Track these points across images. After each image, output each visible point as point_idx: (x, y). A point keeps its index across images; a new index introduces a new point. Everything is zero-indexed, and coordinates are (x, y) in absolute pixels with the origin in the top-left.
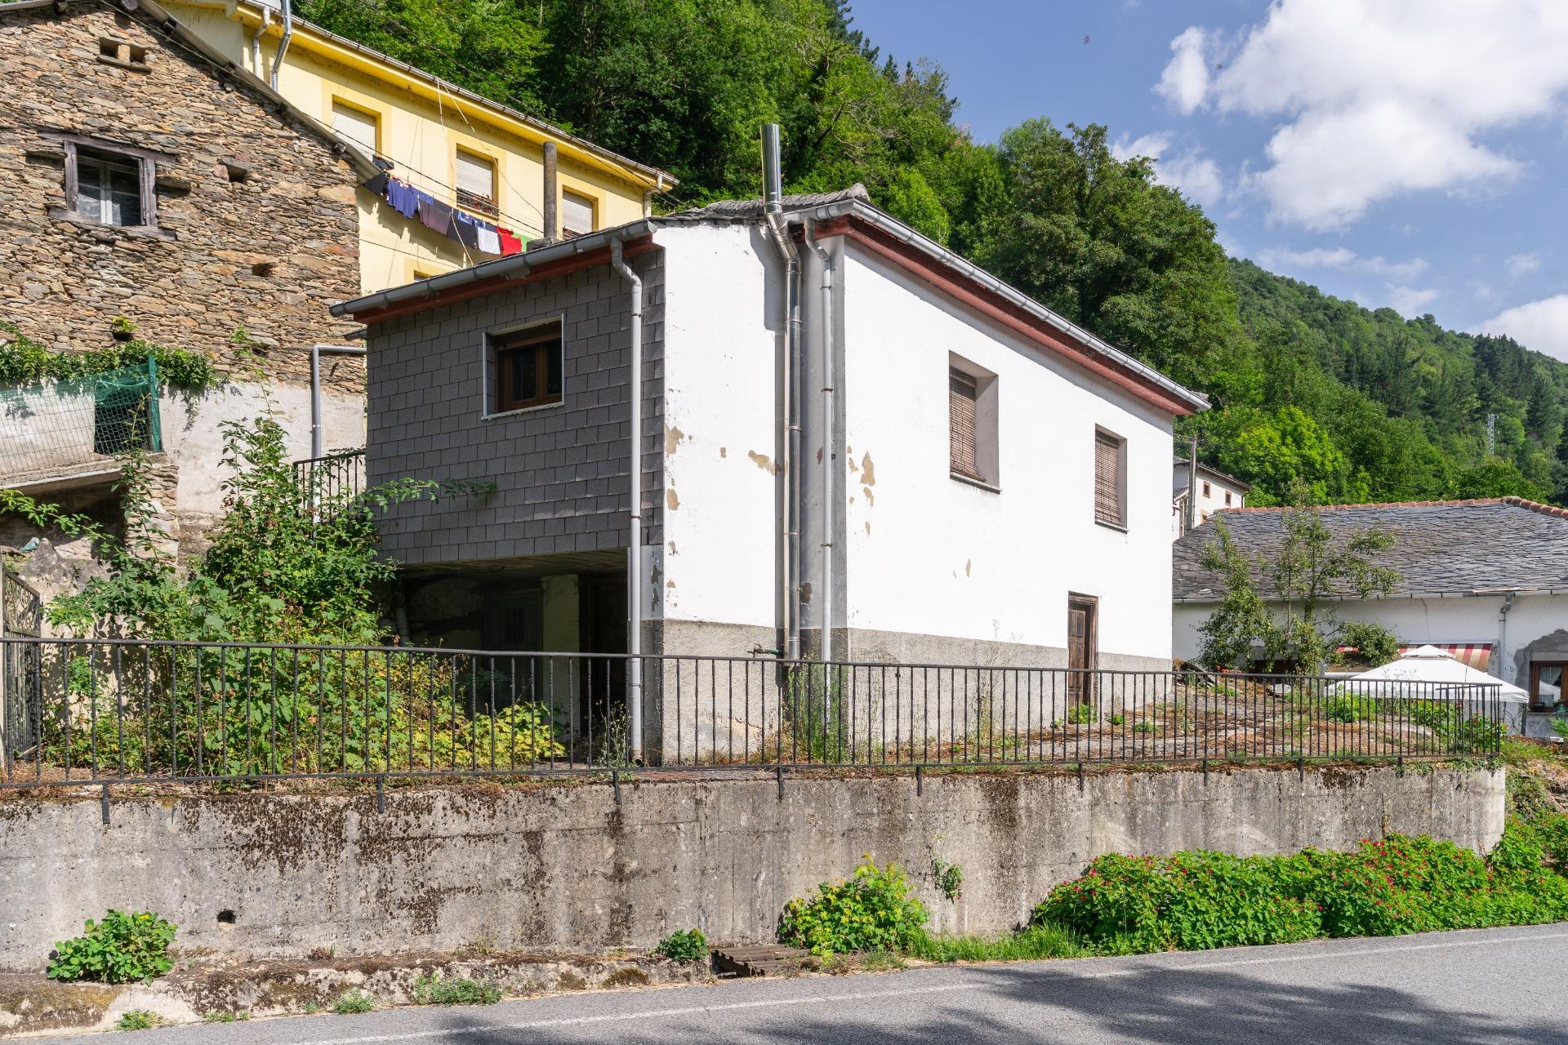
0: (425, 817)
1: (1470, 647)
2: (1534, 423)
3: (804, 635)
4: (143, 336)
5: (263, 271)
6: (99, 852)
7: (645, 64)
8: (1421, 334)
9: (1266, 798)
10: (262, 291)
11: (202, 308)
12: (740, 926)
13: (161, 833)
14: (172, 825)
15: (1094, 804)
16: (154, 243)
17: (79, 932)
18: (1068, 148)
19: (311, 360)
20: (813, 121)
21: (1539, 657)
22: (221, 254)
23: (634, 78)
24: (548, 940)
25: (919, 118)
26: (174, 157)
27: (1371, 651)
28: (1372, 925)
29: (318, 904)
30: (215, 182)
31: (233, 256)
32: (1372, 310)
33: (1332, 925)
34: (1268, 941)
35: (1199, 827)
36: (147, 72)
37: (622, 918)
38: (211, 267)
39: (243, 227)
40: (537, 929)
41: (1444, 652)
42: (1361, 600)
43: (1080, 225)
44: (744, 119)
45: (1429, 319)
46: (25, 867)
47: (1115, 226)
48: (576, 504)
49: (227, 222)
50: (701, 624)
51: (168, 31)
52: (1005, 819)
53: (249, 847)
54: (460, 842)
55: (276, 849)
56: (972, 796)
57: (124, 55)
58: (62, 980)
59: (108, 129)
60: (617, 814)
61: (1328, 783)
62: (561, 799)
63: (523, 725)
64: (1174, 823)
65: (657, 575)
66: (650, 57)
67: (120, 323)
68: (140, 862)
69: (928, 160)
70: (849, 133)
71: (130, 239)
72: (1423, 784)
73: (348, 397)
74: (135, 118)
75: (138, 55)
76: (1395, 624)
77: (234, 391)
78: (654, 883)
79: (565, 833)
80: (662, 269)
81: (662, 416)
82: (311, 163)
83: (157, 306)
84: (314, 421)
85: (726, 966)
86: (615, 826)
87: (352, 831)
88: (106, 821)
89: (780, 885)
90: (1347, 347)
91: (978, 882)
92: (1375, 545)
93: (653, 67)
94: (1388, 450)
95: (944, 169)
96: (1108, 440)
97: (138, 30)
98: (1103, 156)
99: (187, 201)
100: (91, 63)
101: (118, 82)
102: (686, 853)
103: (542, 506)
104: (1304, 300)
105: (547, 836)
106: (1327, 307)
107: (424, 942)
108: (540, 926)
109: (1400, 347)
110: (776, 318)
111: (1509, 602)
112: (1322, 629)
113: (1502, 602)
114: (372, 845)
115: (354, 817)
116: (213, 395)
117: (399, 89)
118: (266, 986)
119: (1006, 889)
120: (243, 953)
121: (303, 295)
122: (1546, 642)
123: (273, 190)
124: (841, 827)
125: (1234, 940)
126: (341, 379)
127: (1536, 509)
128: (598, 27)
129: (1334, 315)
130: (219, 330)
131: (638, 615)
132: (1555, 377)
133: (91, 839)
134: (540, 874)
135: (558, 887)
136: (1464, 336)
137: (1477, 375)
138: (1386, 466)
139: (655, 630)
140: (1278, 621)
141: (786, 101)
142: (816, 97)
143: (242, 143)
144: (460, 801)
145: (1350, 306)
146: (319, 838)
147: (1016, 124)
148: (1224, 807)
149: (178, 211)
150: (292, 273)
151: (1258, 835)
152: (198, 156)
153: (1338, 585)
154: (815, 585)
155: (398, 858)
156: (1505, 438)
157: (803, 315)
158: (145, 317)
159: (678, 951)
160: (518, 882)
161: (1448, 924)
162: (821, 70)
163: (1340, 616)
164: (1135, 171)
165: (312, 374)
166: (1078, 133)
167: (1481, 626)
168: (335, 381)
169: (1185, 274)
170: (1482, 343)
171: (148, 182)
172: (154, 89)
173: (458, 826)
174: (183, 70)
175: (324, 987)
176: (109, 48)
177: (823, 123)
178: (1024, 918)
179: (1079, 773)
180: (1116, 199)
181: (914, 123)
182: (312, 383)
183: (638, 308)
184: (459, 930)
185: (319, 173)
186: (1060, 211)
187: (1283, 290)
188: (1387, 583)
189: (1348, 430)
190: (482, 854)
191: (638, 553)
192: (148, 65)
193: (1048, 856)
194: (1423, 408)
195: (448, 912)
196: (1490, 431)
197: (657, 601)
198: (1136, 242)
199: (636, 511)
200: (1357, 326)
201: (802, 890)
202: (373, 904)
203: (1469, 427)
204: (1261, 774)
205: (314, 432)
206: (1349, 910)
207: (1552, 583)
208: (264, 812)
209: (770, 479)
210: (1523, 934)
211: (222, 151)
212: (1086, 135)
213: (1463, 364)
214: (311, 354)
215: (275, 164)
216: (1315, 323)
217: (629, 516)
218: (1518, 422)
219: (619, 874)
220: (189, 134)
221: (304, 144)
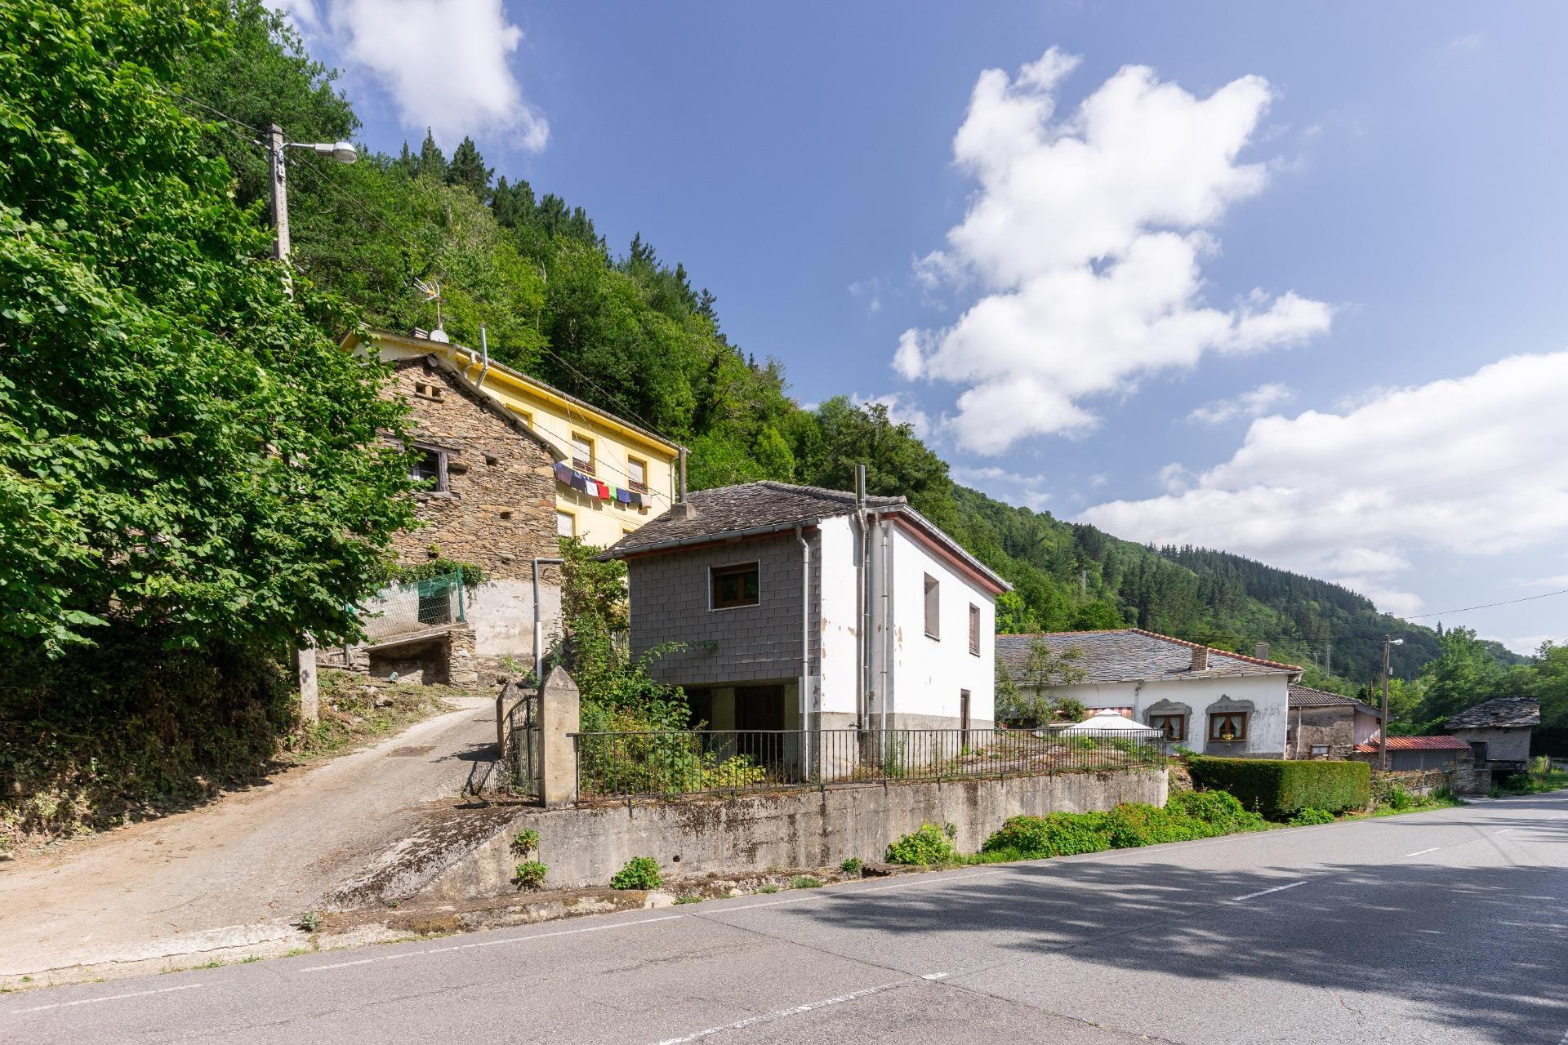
0: (751, 810)
1: (1121, 708)
2: (1107, 575)
3: (871, 716)
4: (444, 555)
5: (505, 516)
6: (629, 831)
7: (613, 359)
8: (1044, 523)
9: (1075, 788)
10: (506, 528)
11: (474, 538)
12: (871, 855)
13: (651, 821)
14: (656, 817)
15: (1008, 793)
16: (448, 501)
17: (622, 868)
18: (865, 417)
19: (533, 566)
20: (711, 395)
21: (1154, 713)
22: (484, 507)
23: (605, 368)
24: (797, 865)
25: (770, 394)
26: (457, 451)
27: (1073, 712)
28: (1132, 842)
29: (710, 852)
30: (480, 467)
31: (490, 508)
32: (1016, 508)
33: (1115, 843)
34: (1095, 851)
35: (1048, 802)
36: (441, 402)
37: (826, 853)
38: (479, 515)
39: (495, 491)
40: (794, 860)
41: (1116, 712)
42: (1068, 684)
43: (873, 463)
44: (671, 394)
45: (1048, 513)
46: (602, 838)
47: (892, 464)
48: (767, 655)
49: (487, 488)
50: (833, 713)
51: (453, 378)
52: (973, 802)
53: (685, 826)
54: (764, 820)
55: (694, 826)
56: (960, 791)
57: (429, 392)
58: (620, 889)
59: (421, 436)
60: (823, 805)
61: (1099, 780)
62: (803, 800)
63: (741, 766)
64: (1038, 801)
65: (817, 690)
66: (614, 355)
67: (432, 548)
68: (644, 835)
69: (774, 418)
70: (733, 404)
71: (435, 499)
72: (1136, 778)
73: (552, 587)
74: (436, 429)
75: (436, 392)
76: (1086, 698)
77: (493, 585)
78: (837, 837)
79: (804, 815)
80: (820, 540)
81: (820, 613)
82: (529, 453)
83: (450, 537)
84: (536, 600)
85: (867, 873)
86: (823, 811)
87: (723, 818)
88: (631, 816)
89: (885, 836)
90: (1005, 531)
91: (962, 831)
92: (1074, 657)
93: (618, 361)
94: (1044, 596)
95: (785, 425)
96: (974, 610)
97: (436, 377)
98: (886, 423)
99: (465, 477)
100: (412, 397)
101: (426, 408)
102: (850, 823)
103: (747, 656)
104: (979, 502)
105: (798, 816)
106: (993, 506)
107: (751, 868)
108: (795, 858)
109: (1033, 532)
110: (858, 561)
111: (1140, 685)
112: (1047, 701)
113: (1137, 685)
114: (731, 823)
115: (724, 810)
116: (481, 587)
117: (541, 399)
118: (701, 888)
119: (973, 835)
120: (683, 875)
121: (527, 529)
122: (1158, 705)
123: (510, 470)
124: (909, 808)
125: (1081, 851)
126: (549, 577)
127: (1147, 635)
128: (579, 333)
129: (997, 511)
130: (484, 550)
131: (807, 709)
132: (1117, 549)
133: (625, 825)
134: (795, 834)
135: (802, 840)
136: (1067, 524)
137: (1076, 547)
138: (1044, 606)
139: (816, 718)
140: (1024, 698)
141: (694, 382)
142: (712, 380)
143: (494, 442)
144: (764, 801)
145: (1004, 505)
146: (710, 821)
147: (828, 400)
148: (1058, 793)
149: (461, 483)
150: (522, 517)
151: (1071, 805)
152: (471, 451)
153: (1054, 678)
154: (877, 691)
155: (741, 828)
156: (1092, 585)
157: (871, 559)
158: (446, 544)
159: (847, 868)
160: (786, 839)
161: (1159, 841)
162: (715, 363)
163: (1057, 694)
164: (902, 432)
165: (534, 575)
166: (871, 408)
167: (1126, 697)
168: (546, 579)
169: (933, 494)
170: (1077, 528)
171: (444, 467)
172: (445, 412)
173: (763, 813)
174: (461, 401)
175: (722, 889)
176: (420, 388)
177: (717, 397)
178: (980, 848)
179: (1001, 778)
180: (894, 448)
181: (767, 397)
182: (534, 580)
183: (807, 559)
184: (764, 862)
185: (535, 460)
186: (860, 455)
187: (967, 496)
188: (1080, 676)
189: (1023, 585)
190: (771, 827)
191: (807, 681)
192: (442, 398)
193: (990, 818)
194: (1046, 567)
195: (760, 853)
196: (1084, 580)
197: (817, 702)
198: (904, 475)
199: (806, 660)
200: (1009, 518)
201: (895, 839)
202: (731, 851)
203: (1072, 578)
204: (1072, 776)
205: (536, 607)
206: (1123, 836)
207: (1160, 676)
208: (690, 810)
209: (854, 639)
210: (1186, 845)
211: (483, 447)
212: (875, 410)
213: (1068, 540)
214: (533, 563)
215: (511, 455)
216: (986, 517)
217: (802, 662)
218: (1098, 574)
219: (825, 834)
220: (465, 438)
221: (526, 443)
